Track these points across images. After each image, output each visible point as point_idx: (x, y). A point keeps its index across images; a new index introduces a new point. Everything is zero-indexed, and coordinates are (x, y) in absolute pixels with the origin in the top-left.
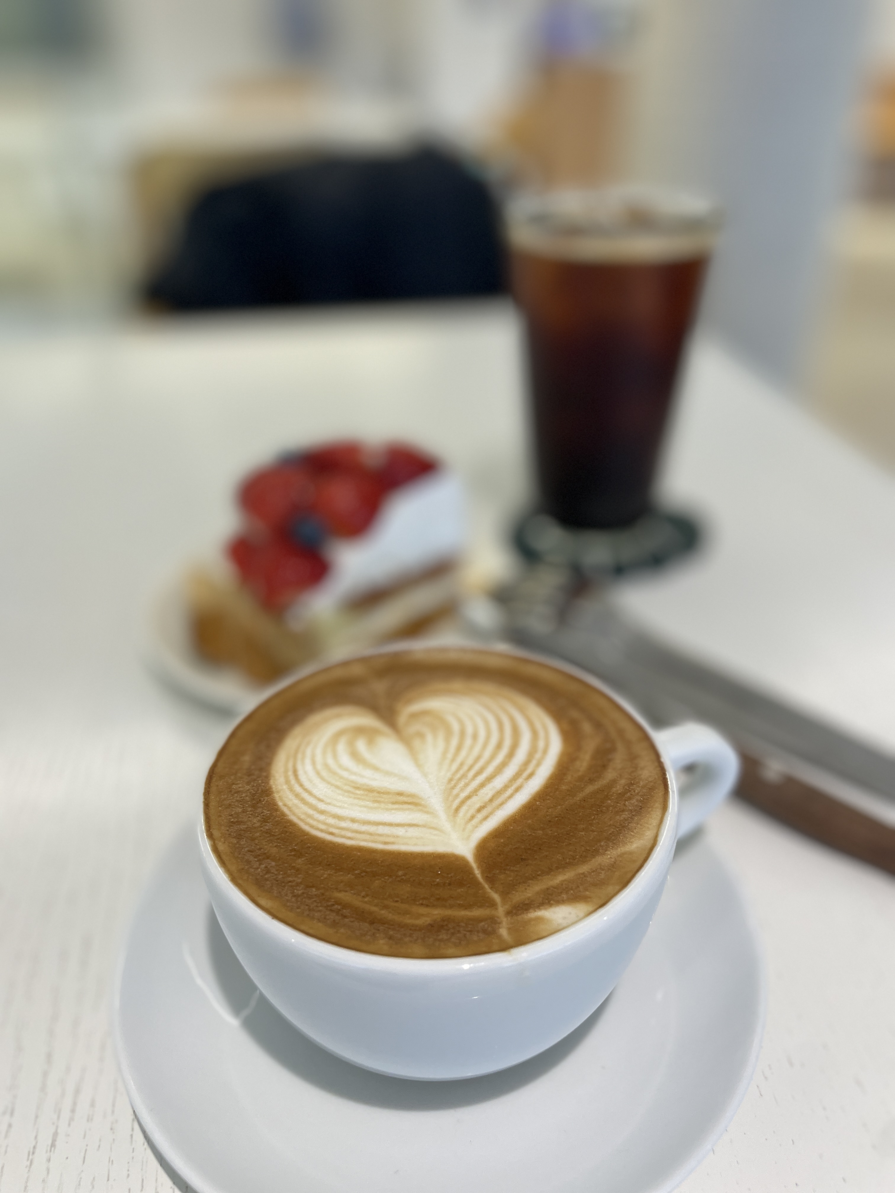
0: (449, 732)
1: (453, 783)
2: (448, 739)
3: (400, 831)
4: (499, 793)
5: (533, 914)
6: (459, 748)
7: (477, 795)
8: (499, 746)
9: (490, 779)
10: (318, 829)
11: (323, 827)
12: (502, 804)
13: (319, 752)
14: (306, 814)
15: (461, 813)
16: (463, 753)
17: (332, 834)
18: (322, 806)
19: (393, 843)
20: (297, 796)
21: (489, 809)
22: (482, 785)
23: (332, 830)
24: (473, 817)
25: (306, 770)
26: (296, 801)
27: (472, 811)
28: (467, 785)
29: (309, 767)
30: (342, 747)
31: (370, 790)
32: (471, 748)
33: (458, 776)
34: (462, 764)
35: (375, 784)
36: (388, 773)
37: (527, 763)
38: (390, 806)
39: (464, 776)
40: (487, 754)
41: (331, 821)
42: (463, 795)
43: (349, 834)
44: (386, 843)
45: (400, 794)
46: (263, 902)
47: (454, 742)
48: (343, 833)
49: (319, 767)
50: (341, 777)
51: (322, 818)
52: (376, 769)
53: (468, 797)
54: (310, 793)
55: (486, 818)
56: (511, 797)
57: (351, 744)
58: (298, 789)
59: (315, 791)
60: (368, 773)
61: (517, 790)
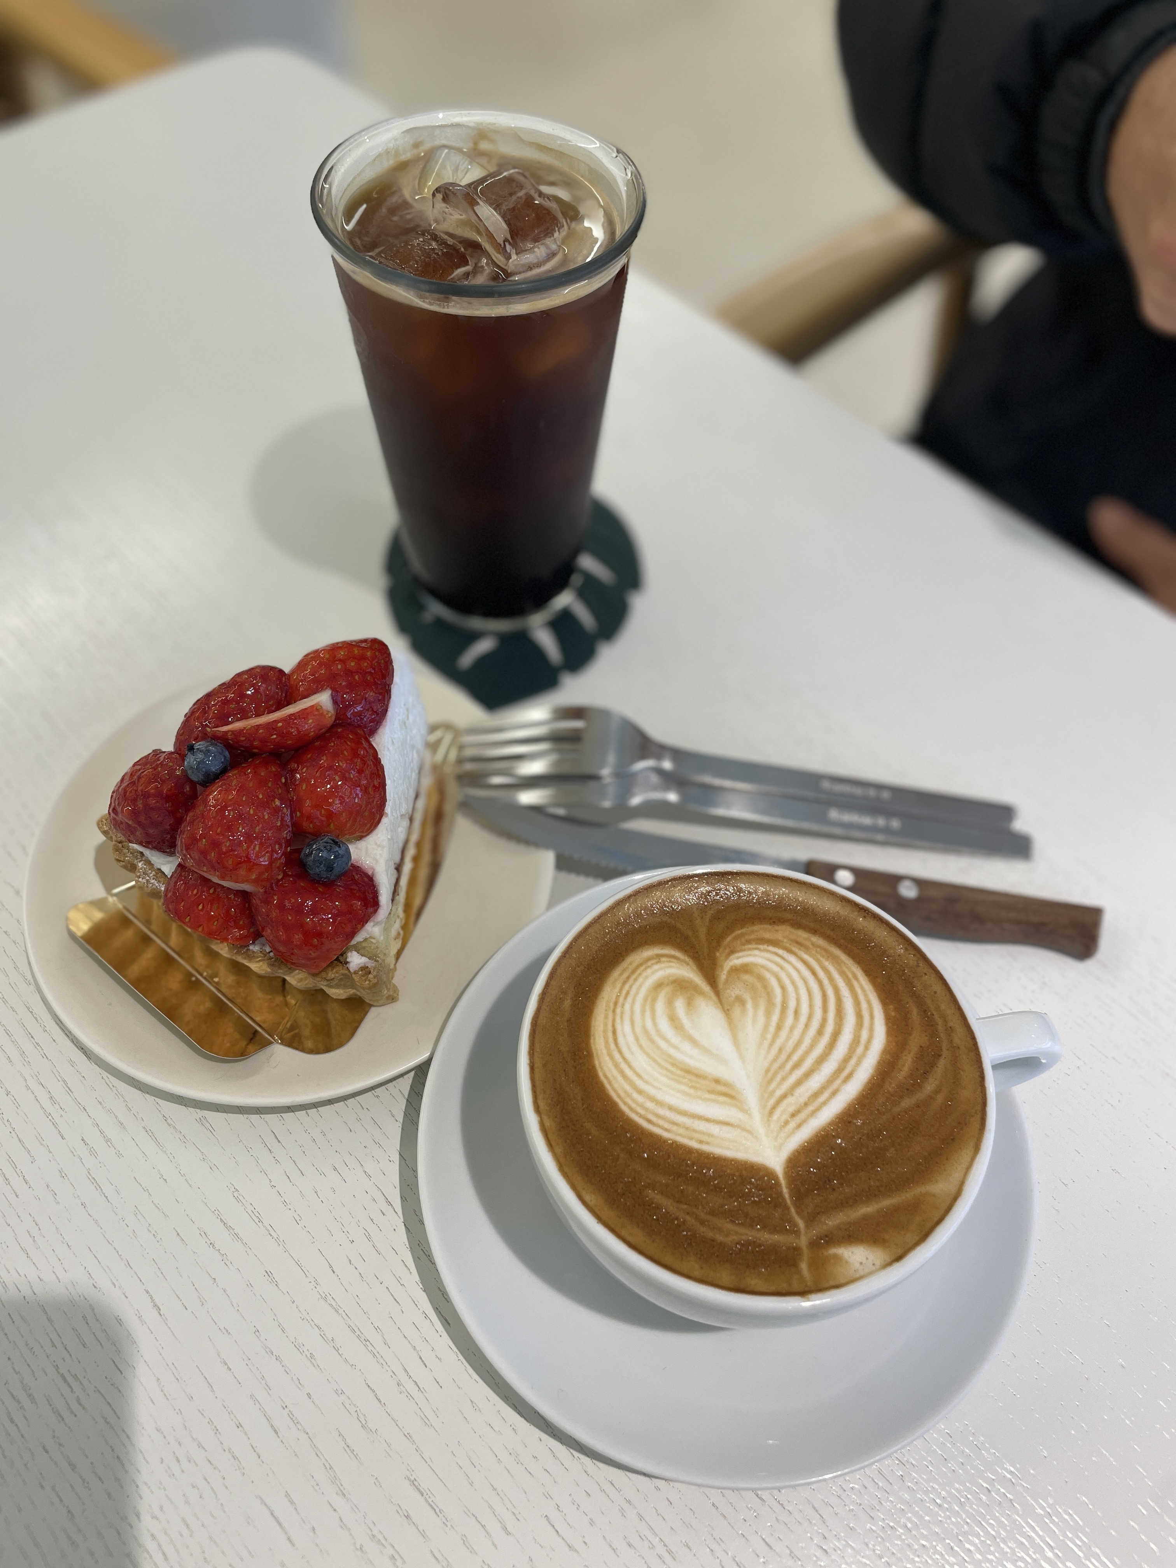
0: (770, 1003)
1: (770, 1074)
2: (768, 1014)
3: (715, 1129)
4: (816, 1095)
5: (833, 1251)
6: (779, 1027)
7: (792, 1095)
8: (820, 1032)
9: (808, 1075)
10: (637, 1113)
11: (642, 1112)
12: (817, 1110)
13: (637, 1008)
14: (626, 1092)
15: (775, 1116)
16: (784, 1033)
17: (649, 1121)
18: (639, 1083)
19: (708, 1143)
20: (617, 1066)
21: (802, 1116)
22: (799, 1083)
23: (650, 1117)
24: (786, 1123)
25: (625, 1030)
26: (615, 1073)
27: (785, 1117)
28: (784, 1079)
29: (627, 1028)
30: (660, 1006)
31: (688, 1071)
32: (792, 1029)
33: (776, 1066)
34: (781, 1050)
35: (693, 1063)
36: (706, 1051)
37: (846, 1060)
38: (708, 1096)
39: (782, 1067)
40: (807, 1041)
41: (650, 1105)
42: (779, 1093)
43: (666, 1125)
44: (701, 1142)
45: (717, 1081)
46: (587, 1198)
47: (775, 1018)
48: (661, 1122)
49: (638, 1030)
50: (658, 1048)
51: (640, 1099)
52: (695, 1043)
53: (784, 1097)
54: (630, 1066)
55: (799, 1126)
56: (825, 1103)
57: (670, 1003)
58: (617, 1056)
59: (635, 1064)
60: (686, 1047)
61: (835, 1093)
